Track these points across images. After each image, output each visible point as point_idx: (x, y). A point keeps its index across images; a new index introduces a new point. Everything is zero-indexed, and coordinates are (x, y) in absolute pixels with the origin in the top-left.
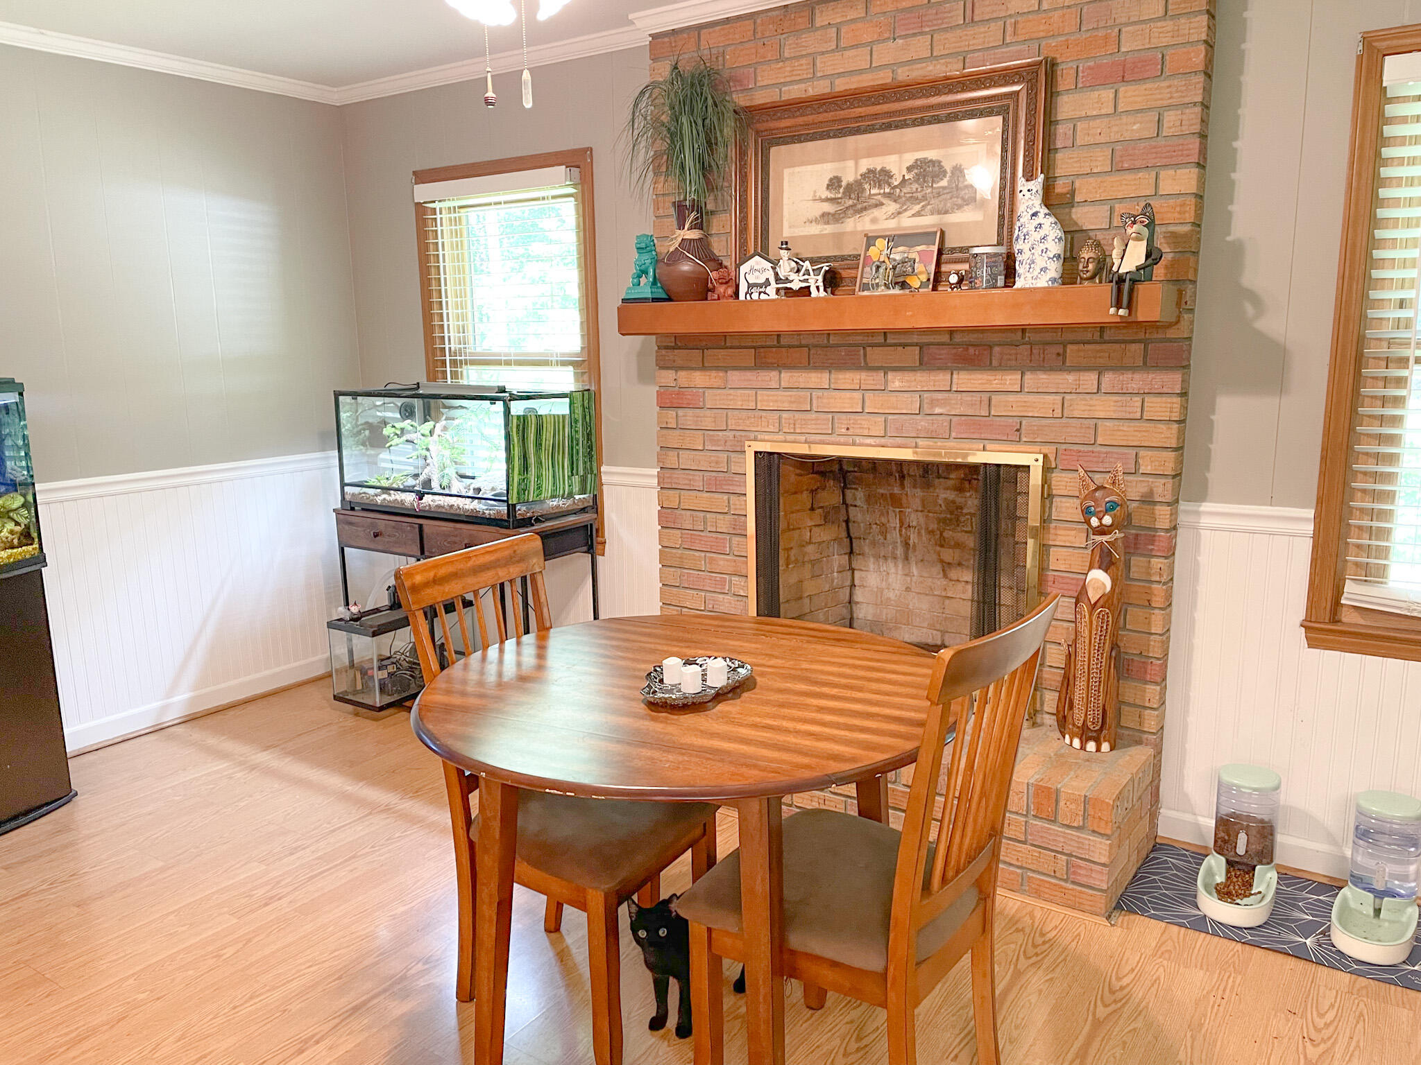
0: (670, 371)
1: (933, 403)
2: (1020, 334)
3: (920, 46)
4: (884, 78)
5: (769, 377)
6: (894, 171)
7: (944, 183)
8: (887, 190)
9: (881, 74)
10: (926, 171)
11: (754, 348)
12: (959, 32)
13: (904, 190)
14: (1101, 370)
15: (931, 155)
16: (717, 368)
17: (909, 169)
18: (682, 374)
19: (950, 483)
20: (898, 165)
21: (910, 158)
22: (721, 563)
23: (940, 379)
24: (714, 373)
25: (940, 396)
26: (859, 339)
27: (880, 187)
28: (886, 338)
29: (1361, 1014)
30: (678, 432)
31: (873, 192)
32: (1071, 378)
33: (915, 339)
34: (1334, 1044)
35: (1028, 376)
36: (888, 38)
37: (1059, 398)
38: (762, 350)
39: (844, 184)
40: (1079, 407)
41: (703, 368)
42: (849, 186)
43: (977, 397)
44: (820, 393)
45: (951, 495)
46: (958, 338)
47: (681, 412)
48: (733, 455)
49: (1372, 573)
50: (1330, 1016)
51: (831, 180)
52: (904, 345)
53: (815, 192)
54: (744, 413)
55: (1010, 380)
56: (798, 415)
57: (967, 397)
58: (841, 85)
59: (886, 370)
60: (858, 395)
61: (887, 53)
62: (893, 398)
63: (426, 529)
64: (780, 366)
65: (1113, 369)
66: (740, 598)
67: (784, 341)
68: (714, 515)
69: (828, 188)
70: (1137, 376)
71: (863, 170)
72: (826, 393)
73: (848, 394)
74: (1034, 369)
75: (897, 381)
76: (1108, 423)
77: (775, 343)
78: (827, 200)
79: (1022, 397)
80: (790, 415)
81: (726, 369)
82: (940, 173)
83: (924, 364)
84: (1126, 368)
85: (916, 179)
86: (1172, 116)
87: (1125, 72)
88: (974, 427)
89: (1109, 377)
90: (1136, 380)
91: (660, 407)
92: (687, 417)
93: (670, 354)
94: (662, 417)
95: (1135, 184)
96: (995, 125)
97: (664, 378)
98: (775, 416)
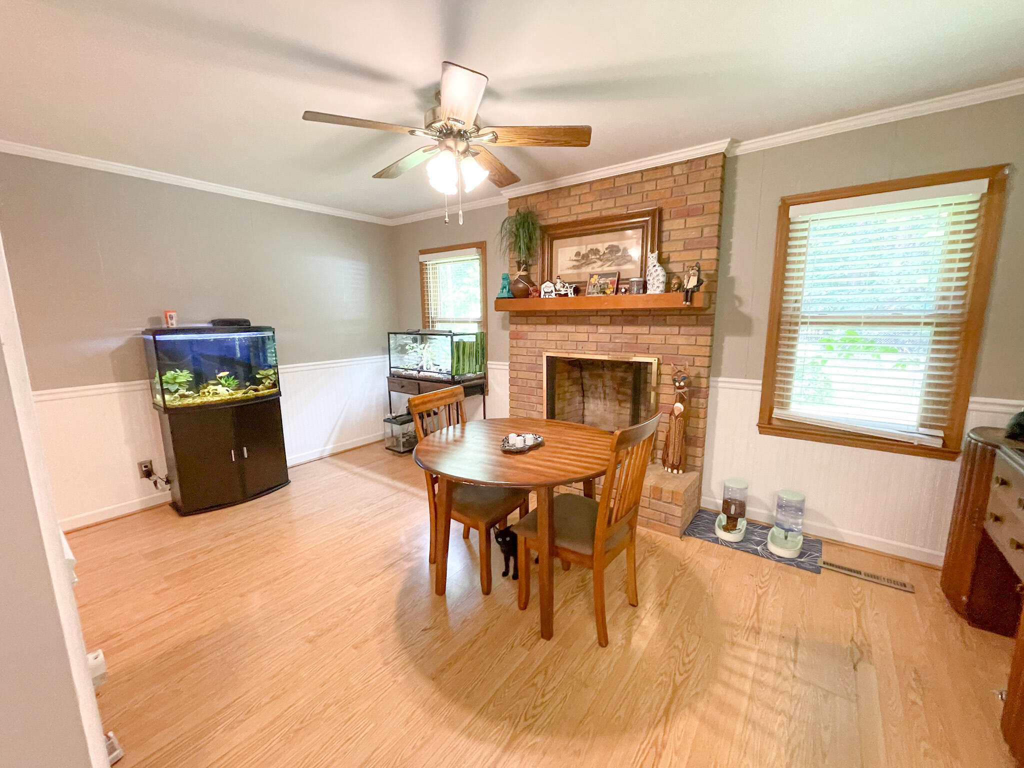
0: (514, 325)
1: (616, 338)
3: (611, 203)
4: (596, 215)
5: (552, 328)
6: (601, 249)
7: (620, 254)
8: (598, 257)
10: (613, 250)
11: (547, 316)
12: (626, 197)
13: (605, 257)
14: (680, 326)
15: (615, 243)
16: (532, 324)
17: (606, 249)
18: (519, 326)
19: (622, 369)
20: (602, 247)
21: (607, 245)
22: (533, 399)
23: (618, 329)
24: (531, 326)
25: (618, 335)
26: (587, 313)
27: (595, 255)
28: (597, 313)
29: (779, 578)
30: (517, 348)
31: (593, 257)
32: (668, 329)
33: (608, 313)
34: (769, 588)
35: (652, 328)
36: (599, 200)
37: (664, 336)
38: (550, 317)
39: (581, 254)
40: (672, 340)
41: (527, 324)
42: (583, 255)
43: (632, 336)
44: (572, 334)
45: (622, 374)
46: (625, 313)
47: (518, 341)
48: (538, 357)
49: (784, 405)
50: (767, 577)
51: (576, 253)
52: (604, 316)
53: (570, 257)
54: (543, 342)
55: (645, 329)
56: (563, 342)
57: (629, 336)
58: (581, 218)
59: (597, 325)
60: (586, 335)
61: (598, 205)
62: (600, 336)
63: (421, 385)
64: (557, 323)
65: (685, 325)
67: (558, 314)
68: (530, 381)
69: (575, 256)
70: (694, 328)
71: (589, 249)
72: (574, 334)
73: (583, 334)
74: (654, 325)
75: (601, 329)
76: (683, 347)
77: (555, 314)
78: (575, 260)
79: (650, 336)
80: (560, 342)
81: (536, 324)
82: (618, 250)
83: (612, 323)
84: (689, 325)
85: (609, 253)
86: (707, 229)
87: (689, 213)
88: (631, 347)
89: (683, 329)
90: (693, 330)
91: (510, 339)
92: (520, 343)
93: (515, 319)
94: (512, 342)
95: (693, 255)
96: (639, 232)
97: (513, 328)
98: (554, 342)
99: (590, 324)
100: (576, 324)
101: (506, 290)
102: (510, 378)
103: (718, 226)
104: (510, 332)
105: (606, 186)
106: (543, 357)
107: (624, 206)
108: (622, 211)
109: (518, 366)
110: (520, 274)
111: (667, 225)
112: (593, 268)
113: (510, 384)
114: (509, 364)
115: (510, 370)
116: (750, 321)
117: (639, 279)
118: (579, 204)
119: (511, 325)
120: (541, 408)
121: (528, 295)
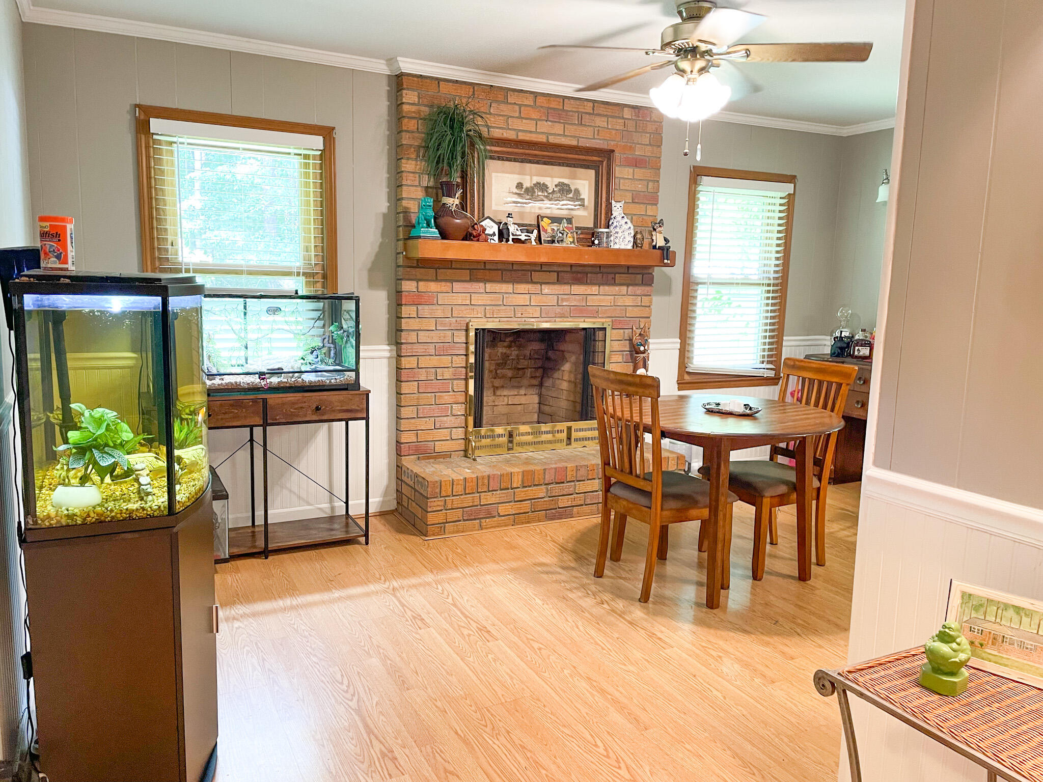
0: (413, 282)
2: (598, 269)
3: (558, 129)
4: (542, 139)
5: (479, 287)
6: (549, 185)
7: (571, 195)
8: (546, 194)
9: (541, 136)
10: (564, 189)
11: (470, 269)
12: (575, 127)
13: (554, 196)
14: (628, 285)
15: (566, 181)
16: (446, 281)
17: (556, 186)
18: (421, 283)
20: (551, 183)
21: (557, 181)
22: (446, 397)
23: (566, 288)
24: (443, 284)
25: (566, 297)
26: (528, 267)
27: (542, 192)
28: (542, 267)
30: (418, 320)
31: (540, 194)
32: (617, 288)
33: (555, 269)
35: (601, 287)
36: (544, 120)
37: (613, 297)
38: (474, 271)
39: (524, 187)
40: (621, 301)
41: (436, 280)
42: (527, 189)
43: (581, 297)
44: (508, 295)
46: (574, 269)
47: (420, 307)
48: (455, 332)
51: (518, 184)
52: (550, 272)
53: (510, 188)
54: (463, 307)
55: (594, 289)
56: (494, 308)
57: (577, 297)
58: (522, 136)
59: (541, 284)
60: (527, 296)
61: (544, 127)
62: (544, 298)
63: (270, 402)
64: (485, 281)
65: (632, 285)
66: (457, 417)
67: (487, 267)
68: (441, 369)
69: (516, 187)
70: (640, 288)
71: (535, 182)
72: (510, 295)
73: (523, 296)
74: (603, 284)
75: (546, 289)
76: (630, 308)
77: (483, 267)
78: (516, 194)
79: (598, 297)
80: (491, 307)
81: (452, 281)
82: (570, 191)
83: (559, 281)
84: (636, 285)
85: (560, 191)
86: (651, 184)
87: (637, 163)
88: (580, 311)
89: (630, 288)
90: (639, 290)
91: (400, 305)
92: (425, 310)
93: (413, 271)
94: (406, 311)
95: (639, 209)
96: (592, 173)
97: (408, 286)
98: (483, 308)
99: (532, 282)
100: (514, 281)
101: (428, 225)
102: (399, 369)
103: (658, 181)
104: (399, 292)
105: (553, 105)
106: (467, 330)
107: (575, 137)
108: (574, 143)
109: (419, 349)
110: (453, 202)
111: (621, 172)
112: (540, 208)
113: (399, 380)
114: (394, 348)
115: (399, 356)
116: (669, 280)
117: (607, 230)
118: (520, 117)
119: (403, 282)
120: (459, 409)
121: (467, 237)
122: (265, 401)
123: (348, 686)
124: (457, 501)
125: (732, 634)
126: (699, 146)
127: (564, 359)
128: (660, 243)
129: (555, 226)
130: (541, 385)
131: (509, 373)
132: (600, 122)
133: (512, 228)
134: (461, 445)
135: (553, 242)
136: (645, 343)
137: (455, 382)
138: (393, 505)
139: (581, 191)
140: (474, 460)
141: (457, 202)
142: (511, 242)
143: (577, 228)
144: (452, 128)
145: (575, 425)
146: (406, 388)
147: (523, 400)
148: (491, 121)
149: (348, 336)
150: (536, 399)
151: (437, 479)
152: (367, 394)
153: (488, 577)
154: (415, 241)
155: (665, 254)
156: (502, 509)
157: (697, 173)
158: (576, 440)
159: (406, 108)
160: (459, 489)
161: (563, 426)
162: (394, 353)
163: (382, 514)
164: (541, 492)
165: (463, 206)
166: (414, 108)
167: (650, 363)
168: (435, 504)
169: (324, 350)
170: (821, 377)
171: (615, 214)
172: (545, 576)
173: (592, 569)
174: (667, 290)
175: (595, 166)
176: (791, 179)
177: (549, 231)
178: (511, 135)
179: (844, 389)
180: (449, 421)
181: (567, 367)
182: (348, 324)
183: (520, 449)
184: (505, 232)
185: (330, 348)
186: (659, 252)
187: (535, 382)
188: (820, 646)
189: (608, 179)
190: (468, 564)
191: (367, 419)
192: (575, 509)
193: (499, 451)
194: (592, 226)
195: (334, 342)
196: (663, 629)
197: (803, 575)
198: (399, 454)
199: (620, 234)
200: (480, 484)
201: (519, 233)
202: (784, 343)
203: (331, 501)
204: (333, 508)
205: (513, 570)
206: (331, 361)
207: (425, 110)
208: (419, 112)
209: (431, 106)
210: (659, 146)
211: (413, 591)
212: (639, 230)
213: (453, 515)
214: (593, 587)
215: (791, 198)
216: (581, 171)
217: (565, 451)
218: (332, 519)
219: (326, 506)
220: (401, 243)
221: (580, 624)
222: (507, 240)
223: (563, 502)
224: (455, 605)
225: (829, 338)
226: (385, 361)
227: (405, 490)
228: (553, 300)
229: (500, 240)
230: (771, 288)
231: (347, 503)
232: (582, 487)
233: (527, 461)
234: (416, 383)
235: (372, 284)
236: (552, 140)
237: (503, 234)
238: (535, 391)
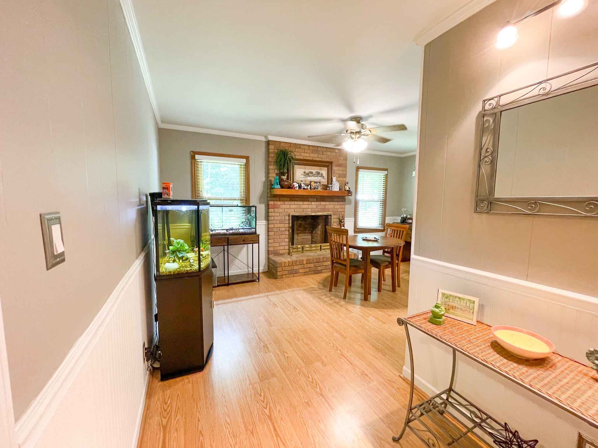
0: (272, 201)
1: (319, 206)
3: (316, 155)
4: (311, 159)
5: (293, 203)
7: (320, 175)
8: (313, 175)
10: (318, 173)
12: (321, 155)
13: (315, 175)
14: (338, 202)
15: (318, 171)
16: (283, 201)
18: (275, 202)
20: (314, 172)
21: (316, 171)
22: (283, 236)
23: (319, 203)
26: (308, 197)
28: (312, 197)
30: (274, 213)
31: (311, 175)
32: (335, 203)
33: (316, 197)
36: (312, 153)
37: (333, 205)
38: (291, 198)
40: (336, 207)
41: (280, 201)
42: (307, 173)
46: (321, 197)
48: (285, 216)
49: (357, 224)
51: (304, 172)
52: (314, 198)
53: (302, 173)
54: (288, 209)
55: (328, 203)
56: (297, 209)
57: (323, 206)
58: (305, 158)
59: (312, 201)
60: (307, 205)
61: (312, 155)
62: (313, 206)
64: (295, 201)
66: (286, 242)
67: (295, 196)
68: (281, 228)
71: (309, 171)
72: (302, 205)
74: (331, 202)
75: (313, 203)
76: (339, 208)
78: (304, 175)
79: (329, 205)
82: (320, 174)
83: (317, 201)
84: (340, 202)
85: (317, 174)
86: (344, 172)
87: (339, 165)
88: (323, 210)
89: (339, 203)
90: (341, 203)
91: (269, 208)
92: (276, 210)
93: (273, 199)
94: (270, 210)
95: (341, 179)
96: (326, 168)
97: (271, 203)
98: (294, 209)
99: (309, 201)
100: (303, 201)
101: (277, 184)
102: (268, 228)
103: (346, 171)
104: (268, 205)
105: (314, 149)
106: (289, 216)
107: (321, 158)
108: (321, 160)
109: (275, 222)
110: (284, 178)
111: (334, 168)
112: (311, 179)
113: (268, 231)
114: (267, 221)
115: (268, 224)
116: (351, 200)
117: (331, 185)
118: (304, 152)
119: (270, 202)
120: (287, 240)
121: (289, 188)
122: (228, 238)
123: (253, 325)
124: (286, 268)
125: (372, 309)
126: (358, 160)
127: (319, 225)
128: (348, 189)
129: (315, 184)
130: (312, 232)
131: (302, 229)
132: (329, 153)
133: (302, 185)
134: (287, 251)
135: (315, 189)
136: (344, 219)
137: (285, 232)
138: (267, 270)
139: (323, 174)
140: (292, 256)
141: (286, 177)
142: (302, 189)
143: (322, 185)
144: (284, 156)
145: (322, 245)
146: (270, 234)
147: (307, 237)
148: (296, 153)
149: (253, 218)
150: (310, 237)
151: (280, 261)
152: (259, 235)
153: (296, 292)
154: (273, 189)
155: (349, 192)
156: (301, 271)
157: (358, 168)
158: (323, 249)
159: (270, 150)
160: (287, 264)
161: (319, 245)
162: (267, 223)
163: (264, 273)
164: (312, 265)
165: (288, 178)
166: (272, 150)
167: (345, 225)
168: (279, 269)
169: (246, 222)
170: (397, 229)
171: (333, 180)
172: (314, 292)
173: (328, 289)
174: (350, 203)
175: (327, 166)
176: (386, 170)
177: (314, 186)
178: (301, 158)
179: (404, 233)
180: (284, 244)
181: (320, 227)
182: (253, 215)
183: (305, 252)
184: (300, 186)
185: (247, 222)
186: (347, 192)
187: (310, 232)
188: (399, 312)
189: (331, 170)
190: (290, 288)
191: (259, 243)
192: (323, 271)
193: (299, 253)
194: (326, 184)
195: (249, 220)
196: (350, 307)
197: (394, 290)
198: (268, 254)
199: (335, 186)
200: (293, 262)
201: (305, 186)
202: (386, 219)
203: (248, 269)
204: (248, 271)
205: (304, 290)
206: (248, 226)
207: (276, 151)
208: (274, 151)
209: (278, 150)
210: (346, 160)
211: (273, 296)
212: (340, 185)
213: (285, 273)
214: (329, 295)
215: (387, 175)
216: (323, 168)
217: (319, 252)
218: (248, 274)
219: (246, 270)
220: (269, 190)
221: (325, 306)
222: (301, 189)
223: (319, 268)
224: (286, 300)
225: (399, 217)
226: (264, 226)
227: (270, 265)
228: (315, 207)
229: (299, 189)
230: (382, 202)
231: (253, 269)
232: (325, 264)
233: (308, 256)
234: (273, 232)
235: (260, 202)
236: (314, 159)
237: (300, 187)
238: (310, 234)
